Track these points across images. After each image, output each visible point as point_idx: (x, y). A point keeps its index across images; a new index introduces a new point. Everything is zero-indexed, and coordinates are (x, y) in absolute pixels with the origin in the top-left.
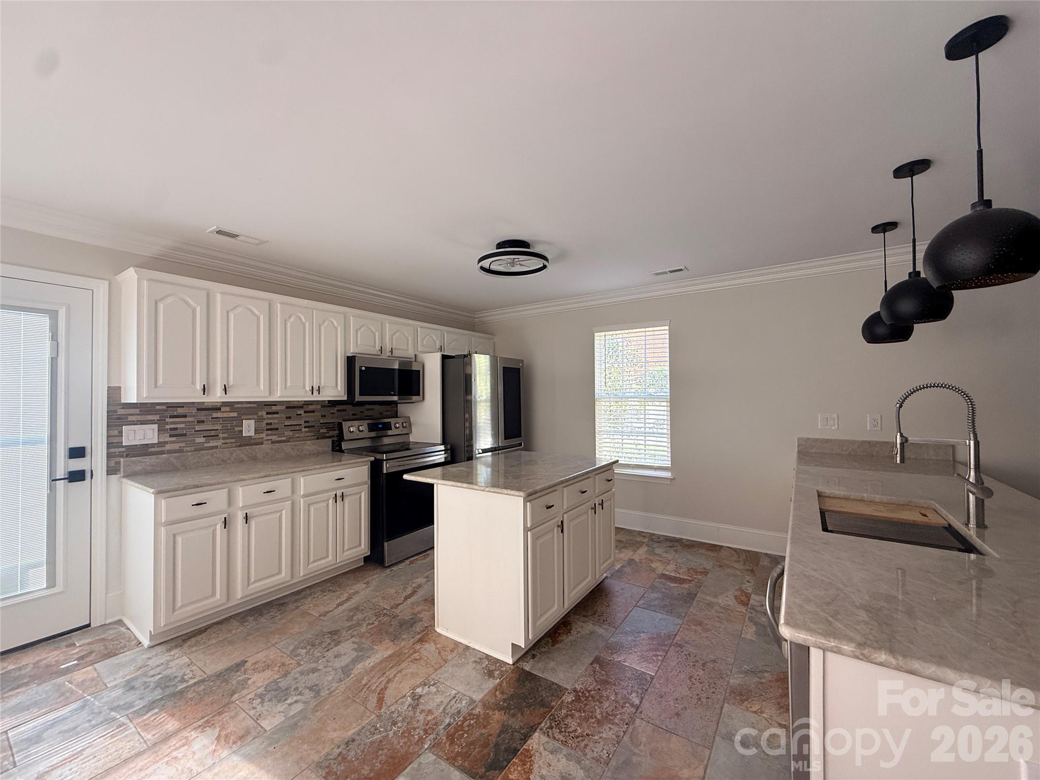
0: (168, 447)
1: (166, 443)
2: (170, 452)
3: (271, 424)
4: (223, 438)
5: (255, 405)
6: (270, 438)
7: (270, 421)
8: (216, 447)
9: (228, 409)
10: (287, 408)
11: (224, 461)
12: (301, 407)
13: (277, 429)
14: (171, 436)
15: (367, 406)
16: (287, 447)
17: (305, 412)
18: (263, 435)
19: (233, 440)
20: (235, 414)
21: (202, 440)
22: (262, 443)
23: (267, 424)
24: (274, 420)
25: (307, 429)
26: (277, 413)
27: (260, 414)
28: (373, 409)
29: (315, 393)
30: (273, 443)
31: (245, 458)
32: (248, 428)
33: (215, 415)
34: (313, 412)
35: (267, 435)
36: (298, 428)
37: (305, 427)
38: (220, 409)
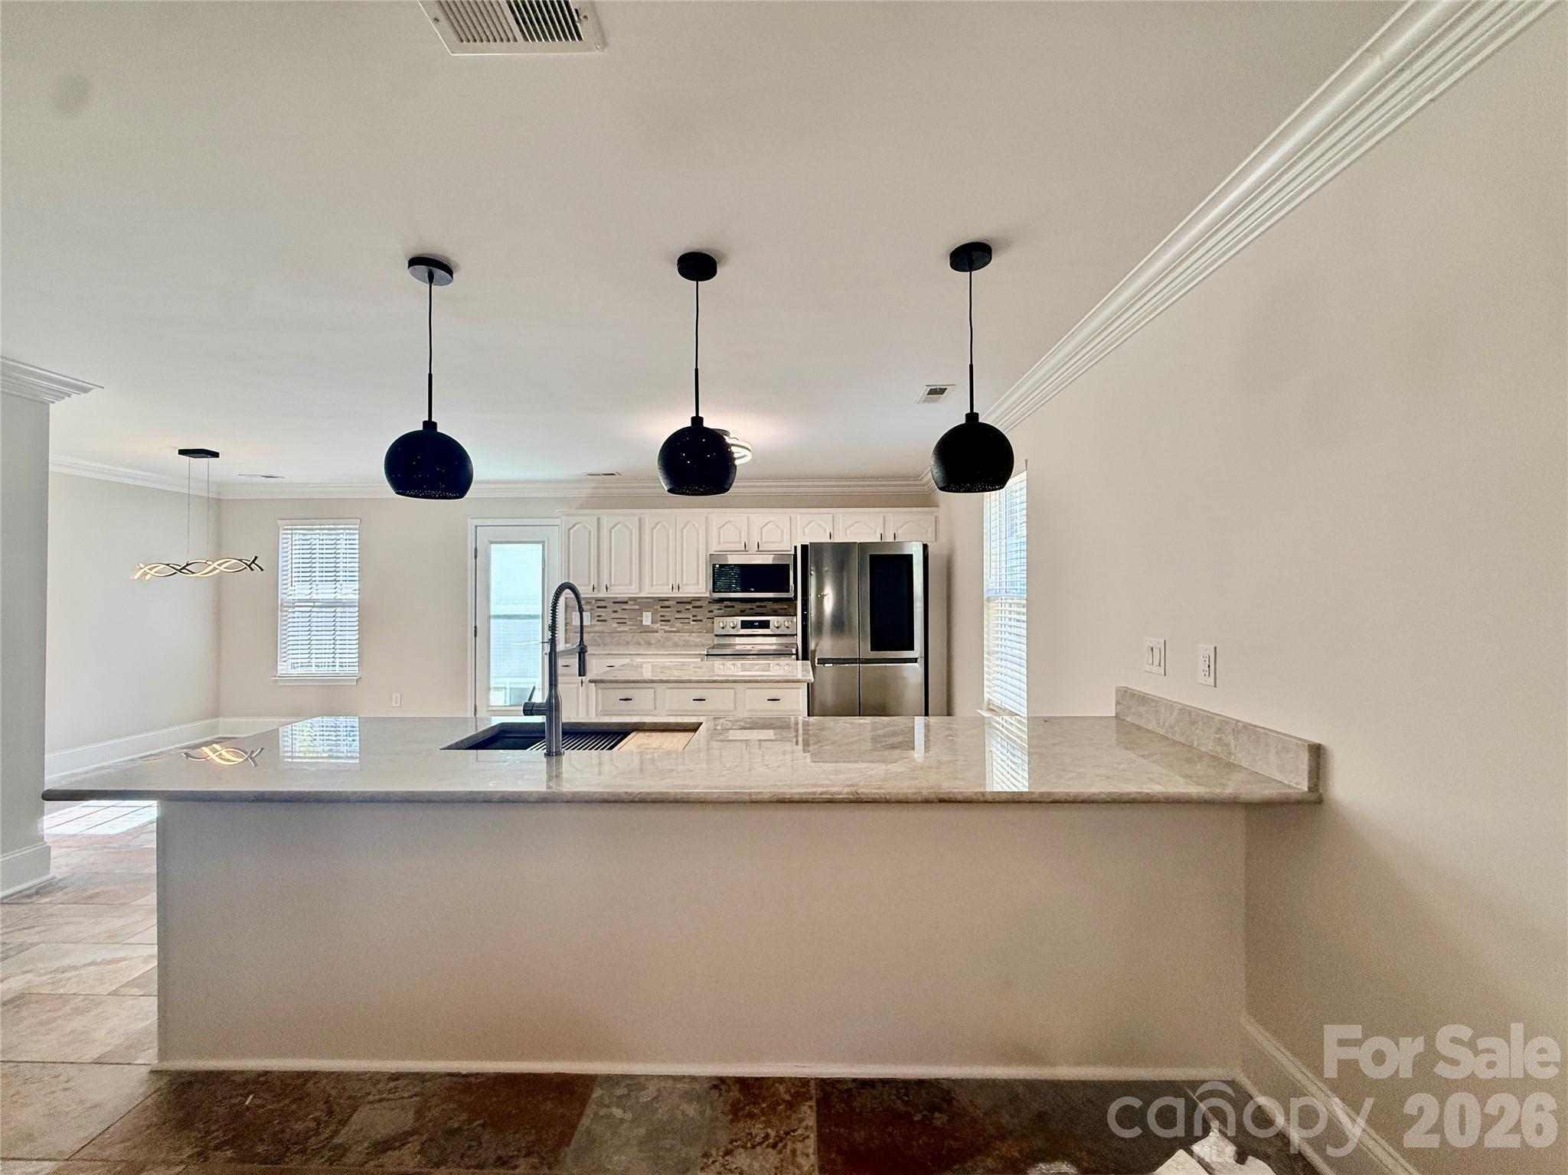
0: (596, 629)
1: (595, 625)
2: (596, 632)
3: (663, 616)
4: (630, 625)
5: (651, 600)
6: (663, 628)
7: (663, 614)
8: (624, 631)
9: (632, 602)
10: (678, 603)
11: (628, 643)
12: (690, 603)
13: (669, 621)
14: (598, 621)
15: (758, 604)
16: (676, 637)
17: (693, 607)
18: (657, 626)
19: (636, 627)
20: (637, 607)
21: (615, 625)
22: (657, 632)
23: (661, 616)
24: (666, 612)
25: (695, 623)
26: (669, 607)
27: (656, 607)
28: (765, 607)
29: (675, 591)
30: (665, 632)
31: (643, 643)
32: (647, 619)
33: (624, 607)
34: (701, 607)
35: (662, 625)
36: (687, 621)
37: (694, 621)
38: (627, 603)
